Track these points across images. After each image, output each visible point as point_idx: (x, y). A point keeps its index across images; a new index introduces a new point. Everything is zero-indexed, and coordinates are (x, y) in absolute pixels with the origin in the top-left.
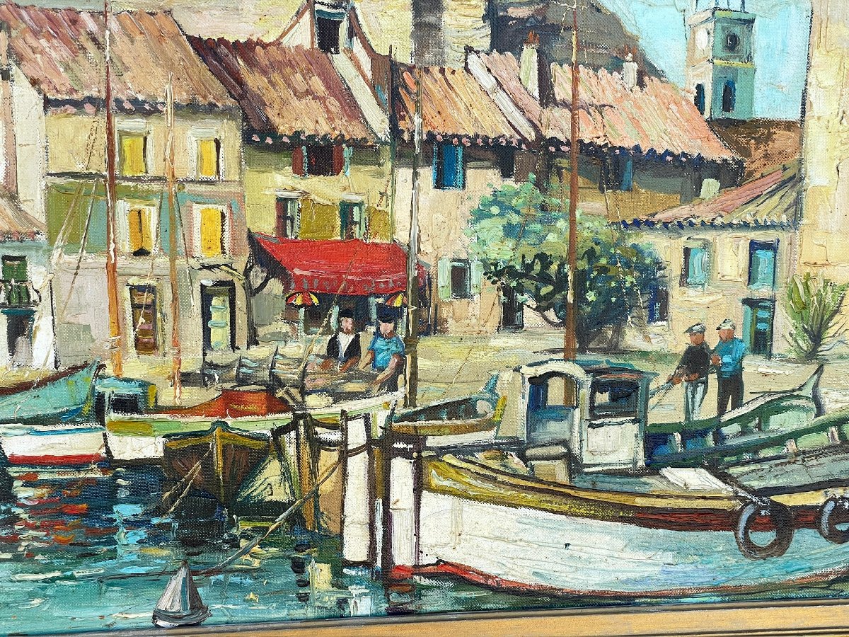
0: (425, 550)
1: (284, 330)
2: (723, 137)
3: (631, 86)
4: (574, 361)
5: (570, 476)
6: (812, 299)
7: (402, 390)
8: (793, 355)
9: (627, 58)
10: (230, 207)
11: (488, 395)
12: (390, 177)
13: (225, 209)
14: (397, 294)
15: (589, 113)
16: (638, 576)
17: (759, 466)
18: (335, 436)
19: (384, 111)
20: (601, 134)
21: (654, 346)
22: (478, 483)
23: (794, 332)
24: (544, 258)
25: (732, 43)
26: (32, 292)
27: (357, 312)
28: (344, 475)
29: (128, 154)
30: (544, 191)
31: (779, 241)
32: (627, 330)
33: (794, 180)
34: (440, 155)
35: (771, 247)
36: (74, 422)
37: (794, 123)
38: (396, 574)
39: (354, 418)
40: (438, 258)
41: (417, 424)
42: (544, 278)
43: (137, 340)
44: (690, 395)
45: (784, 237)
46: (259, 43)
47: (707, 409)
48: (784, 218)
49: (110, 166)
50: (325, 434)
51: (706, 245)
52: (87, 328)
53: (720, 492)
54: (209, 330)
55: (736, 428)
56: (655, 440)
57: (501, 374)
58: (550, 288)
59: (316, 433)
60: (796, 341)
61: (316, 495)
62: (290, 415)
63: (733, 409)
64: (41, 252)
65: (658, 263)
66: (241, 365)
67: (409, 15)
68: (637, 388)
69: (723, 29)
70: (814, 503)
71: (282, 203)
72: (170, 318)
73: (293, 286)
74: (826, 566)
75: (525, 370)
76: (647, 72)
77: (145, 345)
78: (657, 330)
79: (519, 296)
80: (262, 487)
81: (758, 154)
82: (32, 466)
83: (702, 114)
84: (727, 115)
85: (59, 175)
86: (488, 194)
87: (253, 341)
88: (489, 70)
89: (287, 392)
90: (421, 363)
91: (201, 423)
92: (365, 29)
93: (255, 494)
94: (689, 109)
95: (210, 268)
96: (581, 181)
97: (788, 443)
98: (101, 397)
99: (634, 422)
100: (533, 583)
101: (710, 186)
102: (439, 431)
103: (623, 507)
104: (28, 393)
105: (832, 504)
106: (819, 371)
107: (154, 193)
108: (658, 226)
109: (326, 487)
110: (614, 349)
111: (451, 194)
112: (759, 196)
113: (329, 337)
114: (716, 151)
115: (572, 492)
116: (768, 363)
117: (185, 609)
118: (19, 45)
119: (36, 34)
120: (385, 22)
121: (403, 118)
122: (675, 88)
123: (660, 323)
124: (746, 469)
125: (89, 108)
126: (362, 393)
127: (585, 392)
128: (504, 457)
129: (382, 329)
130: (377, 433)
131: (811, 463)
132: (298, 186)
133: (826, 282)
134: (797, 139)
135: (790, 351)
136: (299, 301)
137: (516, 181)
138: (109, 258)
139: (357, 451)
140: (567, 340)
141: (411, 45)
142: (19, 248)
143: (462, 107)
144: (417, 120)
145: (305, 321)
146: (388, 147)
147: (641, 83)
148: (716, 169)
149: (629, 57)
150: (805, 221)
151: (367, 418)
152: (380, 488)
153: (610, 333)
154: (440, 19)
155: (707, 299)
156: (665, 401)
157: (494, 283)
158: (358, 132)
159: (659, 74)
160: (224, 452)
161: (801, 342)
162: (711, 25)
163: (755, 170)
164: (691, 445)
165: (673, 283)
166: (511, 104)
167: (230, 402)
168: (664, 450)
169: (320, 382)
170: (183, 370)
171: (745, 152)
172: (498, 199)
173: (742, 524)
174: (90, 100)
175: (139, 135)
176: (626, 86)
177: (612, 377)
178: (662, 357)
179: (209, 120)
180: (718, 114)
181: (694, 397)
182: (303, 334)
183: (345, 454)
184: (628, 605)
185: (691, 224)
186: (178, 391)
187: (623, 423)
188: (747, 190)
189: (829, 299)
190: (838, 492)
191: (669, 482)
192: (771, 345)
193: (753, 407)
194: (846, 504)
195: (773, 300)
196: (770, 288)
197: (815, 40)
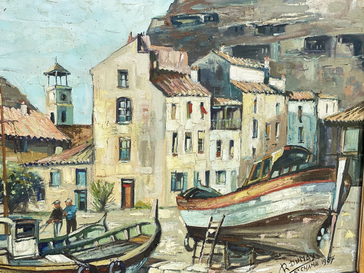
2: (63, 131)
3: (25, 113)
4: (8, 217)
5: (9, 261)
6: (101, 189)
8: (95, 210)
15: (9, 124)
17: (84, 252)
20: (14, 131)
21: (40, 209)
23: (95, 201)
25: (64, 98)
31: (87, 168)
32: (29, 204)
33: (91, 146)
35: (84, 171)
37: (90, 126)
44: (56, 227)
45: (89, 167)
47: (63, 232)
48: (88, 160)
51: (59, 171)
53: (69, 262)
55: (74, 238)
56: (42, 245)
60: (96, 205)
63: (73, 231)
65: (40, 179)
68: (34, 226)
69: (60, 92)
70: (106, 264)
76: (31, 108)
78: (41, 204)
81: (76, 137)
83: (54, 123)
84: (64, 123)
94: (49, 122)
96: (7, 149)
97: (95, 242)
99: (34, 239)
101: (59, 149)
105: (113, 264)
106: (105, 215)
108: (39, 165)
110: (24, 212)
112: (78, 152)
114: (60, 136)
115: (10, 267)
116: (86, 213)
122: (42, 114)
123: (42, 201)
124: (79, 253)
127: (13, 229)
131: (104, 249)
133: (106, 183)
134: (91, 131)
135: (94, 209)
140: (5, 209)
147: (28, 112)
148: (61, 143)
149: (23, 103)
150: (96, 161)
153: (22, 206)
155: (60, 191)
156: (46, 230)
159: (36, 109)
161: (98, 205)
162: (55, 91)
163: (76, 143)
164: (57, 246)
165: (47, 186)
168: (47, 249)
171: (72, 137)
176: (23, 114)
177: (24, 222)
178: (43, 214)
180: (61, 123)
181: (57, 228)
185: (52, 164)
187: (29, 240)
188: (74, 150)
189: (107, 189)
190: (115, 259)
191: (49, 260)
192: (87, 207)
193: (80, 230)
194: (119, 263)
195: (86, 190)
196: (84, 186)
197: (95, 96)
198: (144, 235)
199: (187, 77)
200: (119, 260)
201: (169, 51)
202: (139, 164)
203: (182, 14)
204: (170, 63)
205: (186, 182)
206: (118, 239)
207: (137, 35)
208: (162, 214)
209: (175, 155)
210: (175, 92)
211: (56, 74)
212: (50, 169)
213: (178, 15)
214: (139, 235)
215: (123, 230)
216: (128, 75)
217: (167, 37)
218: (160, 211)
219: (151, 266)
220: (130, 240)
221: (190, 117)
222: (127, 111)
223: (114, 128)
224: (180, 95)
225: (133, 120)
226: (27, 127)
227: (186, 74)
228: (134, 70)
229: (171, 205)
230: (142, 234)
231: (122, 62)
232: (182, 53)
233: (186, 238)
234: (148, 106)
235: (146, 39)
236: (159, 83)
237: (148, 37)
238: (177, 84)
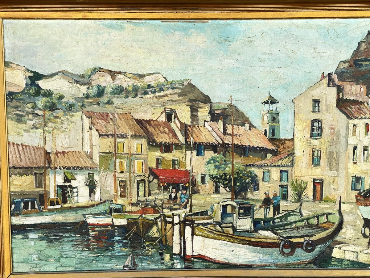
0: (195, 251)
1: (158, 192)
2: (272, 143)
4: (234, 201)
5: (233, 232)
6: (298, 186)
7: (188, 208)
8: (293, 201)
9: (246, 123)
10: (144, 161)
11: (211, 210)
12: (184, 153)
13: (143, 161)
14: (187, 183)
15: (236, 137)
16: (252, 260)
17: (285, 231)
18: (171, 220)
19: (184, 137)
20: (240, 142)
21: (255, 197)
22: (209, 233)
23: (294, 194)
24: (225, 174)
25: (274, 119)
26: (95, 182)
27: (176, 187)
28: (173, 230)
29: (119, 148)
30: (225, 157)
31: (288, 170)
32: (248, 193)
33: (292, 154)
34: (198, 147)
35: (286, 171)
36: (105, 215)
37: (291, 139)
38: (187, 258)
39: (176, 215)
40: (197, 174)
41: (192, 217)
42: (225, 179)
43: (121, 194)
44: (265, 211)
45: (290, 169)
46: (152, 120)
47: (270, 215)
49: (115, 151)
50: (168, 219)
51: (269, 171)
52: (109, 191)
53: (275, 237)
54: (139, 192)
55: (278, 220)
56: (256, 223)
57: (214, 204)
58: (227, 182)
59: (166, 219)
60: (294, 197)
61: (166, 235)
62: (159, 214)
63: (277, 215)
64: (98, 172)
65: (256, 176)
66: (147, 201)
67: (190, 113)
68: (251, 209)
69: (271, 115)
70: (301, 241)
71: (157, 160)
72: (129, 189)
73: (160, 181)
74: (305, 259)
75: (221, 203)
76: (251, 126)
77: (123, 195)
78: (256, 193)
79: (219, 184)
80: (152, 233)
81: (282, 147)
82: (94, 226)
83: (266, 137)
84: (273, 137)
85: (103, 153)
86: (210, 157)
87: (150, 195)
88: (210, 126)
89: (158, 208)
90: (193, 201)
91: (136, 216)
92: (178, 116)
93: (150, 235)
94: (263, 136)
95: (139, 176)
96: (235, 154)
97: (293, 224)
98: (111, 208)
99: (250, 218)
100: (224, 261)
101: (269, 155)
102: (198, 219)
103: (248, 241)
104: (93, 208)
105: (306, 242)
106: (301, 205)
107: (126, 157)
108: (256, 166)
109: (169, 234)
110: (244, 198)
111: (200, 157)
112: (282, 158)
113: (169, 194)
114: (271, 147)
115: (234, 236)
116: (287, 202)
117: (132, 265)
118: (94, 121)
119: (98, 119)
120: (184, 115)
121: (188, 138)
122: (259, 131)
123: (257, 191)
124: (281, 231)
125: (110, 136)
126: (178, 209)
127: (237, 209)
128: (215, 227)
129: (183, 192)
130: (182, 219)
131: (299, 230)
132: (161, 155)
133: (302, 181)
134: (292, 143)
135: (293, 199)
136: (161, 185)
137: (218, 154)
138: (114, 173)
139: (176, 224)
140: (232, 196)
141: (190, 120)
142: (92, 171)
143: (203, 135)
144: (192, 139)
145: (163, 190)
146: (184, 146)
147: (250, 129)
148: (271, 151)
149: (247, 123)
150: (295, 165)
151: (179, 215)
152: (182, 234)
153: (243, 194)
154: (197, 114)
155: (269, 185)
156: (259, 212)
157: (212, 180)
158: (177, 142)
159: (255, 127)
160: (142, 223)
161: (295, 197)
162: (268, 115)
163: (281, 151)
164: (266, 224)
165: (260, 181)
166: (216, 134)
167: (144, 211)
168: (259, 225)
169: (167, 206)
170: (132, 202)
171: (278, 147)
172: (213, 159)
173: (281, 246)
174: (111, 134)
175: (122, 143)
176: (246, 130)
177: (244, 206)
178: (257, 201)
179: (139, 139)
180: (271, 137)
181: (266, 211)
182: (163, 193)
183: (174, 225)
184: (250, 268)
185: (265, 165)
186: (131, 207)
187: (247, 218)
188: (279, 157)
189: (303, 185)
190: (308, 238)
191: (260, 234)
192: (287, 198)
193: (283, 214)
194: (310, 242)
195: (288, 186)
196: (286, 182)
197: (296, 118)
198: (330, 222)
199: (366, 104)
200: (311, 240)
201: (351, 85)
202: (327, 168)
203: (362, 58)
204: (353, 95)
205: (364, 184)
206: (310, 223)
207: (327, 74)
208: (344, 207)
209: (355, 163)
210: (356, 115)
211: (269, 102)
212: (263, 169)
213: (360, 58)
214: (326, 222)
215: (314, 217)
216: (320, 103)
217: (350, 75)
218: (342, 205)
219: (335, 246)
220: (319, 225)
221: (367, 134)
222: (318, 129)
223: (309, 142)
224: (360, 117)
225: (323, 136)
226: (249, 139)
227: (364, 102)
228: (325, 99)
229: (351, 201)
230: (328, 222)
231: (316, 94)
232: (362, 87)
233: (363, 227)
234: (335, 126)
235: (335, 77)
236: (343, 109)
237: (336, 76)
238: (358, 110)
